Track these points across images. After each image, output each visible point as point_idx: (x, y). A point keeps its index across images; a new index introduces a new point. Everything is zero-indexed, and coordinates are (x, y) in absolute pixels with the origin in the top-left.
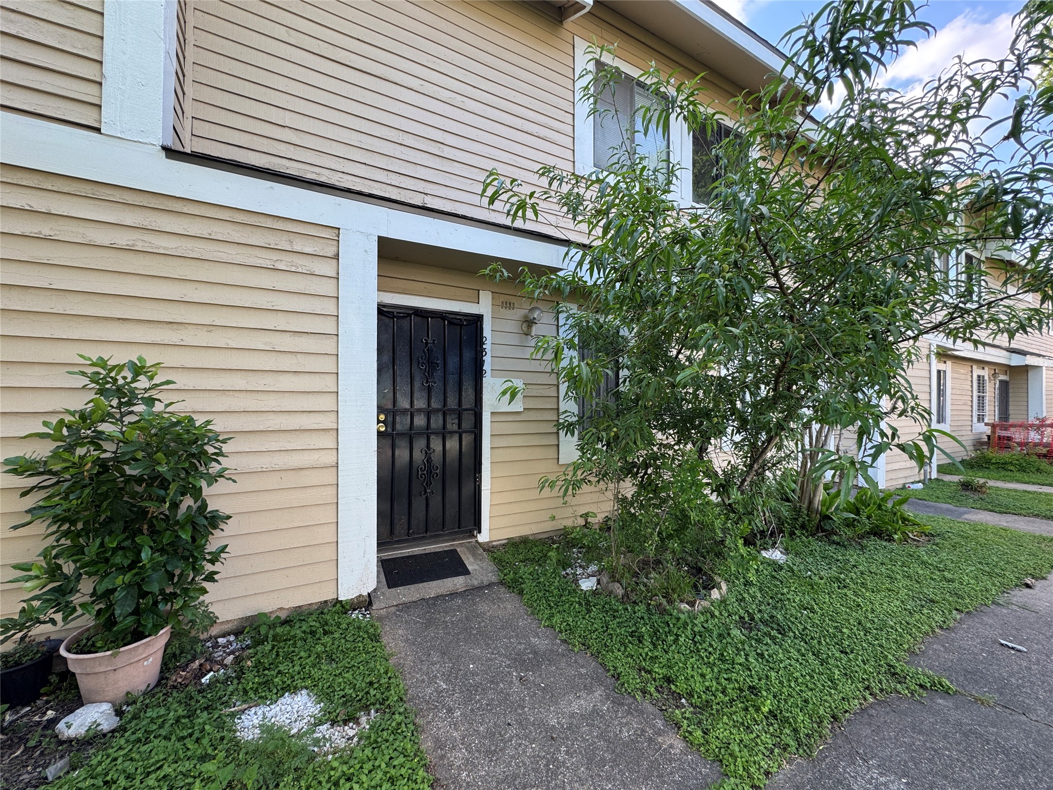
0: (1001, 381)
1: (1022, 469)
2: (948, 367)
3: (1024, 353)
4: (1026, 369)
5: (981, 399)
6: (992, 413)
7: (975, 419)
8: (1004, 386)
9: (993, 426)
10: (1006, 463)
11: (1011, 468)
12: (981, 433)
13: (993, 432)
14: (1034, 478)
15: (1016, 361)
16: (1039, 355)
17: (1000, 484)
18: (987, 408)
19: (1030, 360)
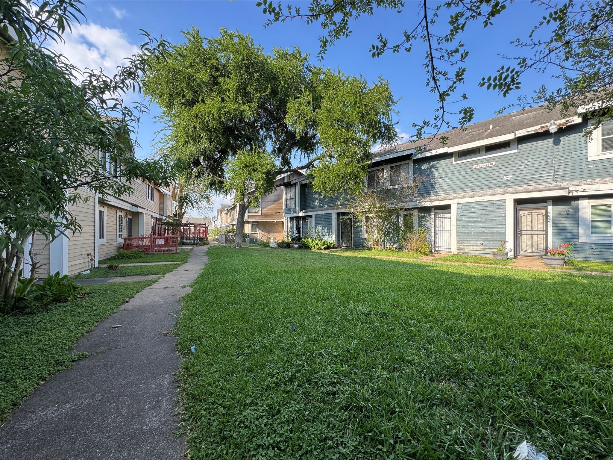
0: (129, 218)
1: (135, 257)
2: (105, 209)
3: (137, 206)
4: (138, 213)
5: (120, 226)
6: (125, 234)
7: (118, 236)
8: (130, 221)
9: (125, 239)
10: (129, 256)
11: (131, 257)
12: (120, 243)
13: (125, 242)
14: (138, 260)
15: (134, 209)
16: (143, 208)
17: (126, 265)
18: (123, 231)
19: (139, 210)
